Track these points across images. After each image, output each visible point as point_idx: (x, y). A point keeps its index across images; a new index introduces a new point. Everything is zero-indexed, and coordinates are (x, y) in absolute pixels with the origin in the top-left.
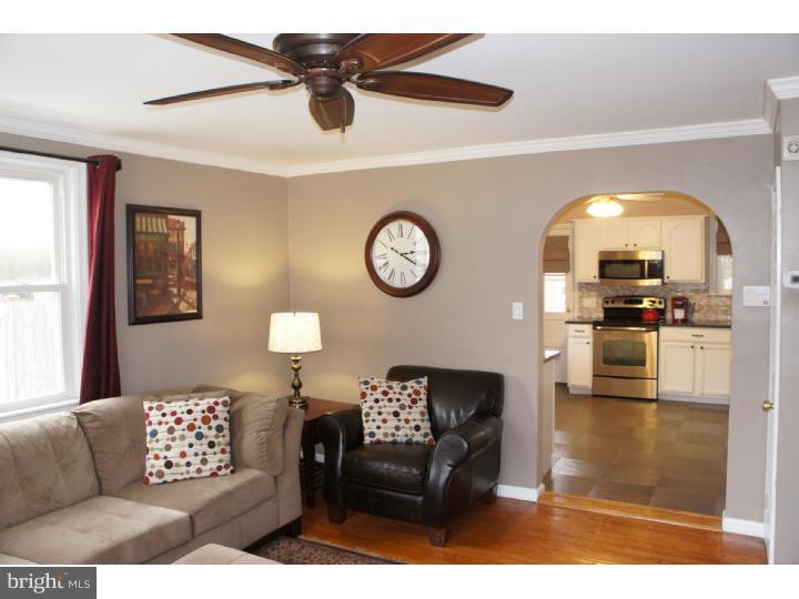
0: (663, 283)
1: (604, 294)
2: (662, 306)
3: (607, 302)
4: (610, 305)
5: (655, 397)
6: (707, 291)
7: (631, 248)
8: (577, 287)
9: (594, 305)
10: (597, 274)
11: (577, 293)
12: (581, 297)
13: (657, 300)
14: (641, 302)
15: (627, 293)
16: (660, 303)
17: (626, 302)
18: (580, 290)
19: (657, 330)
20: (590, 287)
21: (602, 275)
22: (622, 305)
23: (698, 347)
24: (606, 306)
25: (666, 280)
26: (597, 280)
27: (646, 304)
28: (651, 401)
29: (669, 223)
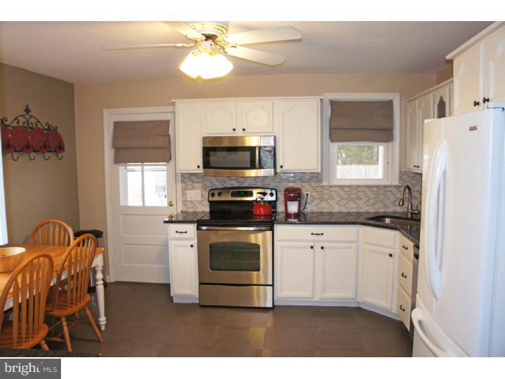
0: (276, 173)
1: (210, 186)
2: (273, 198)
3: (213, 195)
4: (217, 198)
5: (269, 305)
6: (320, 180)
7: (239, 133)
8: (179, 178)
9: (199, 198)
10: (201, 164)
11: (180, 185)
12: (184, 189)
13: (268, 192)
14: (251, 194)
15: (236, 184)
16: (271, 194)
17: (233, 195)
18: (183, 181)
19: (272, 229)
20: (193, 178)
21: (207, 164)
22: (230, 198)
23: (318, 247)
24: (211, 199)
25: (279, 170)
26: (201, 170)
27: (256, 196)
28: (266, 309)
29: (282, 105)
